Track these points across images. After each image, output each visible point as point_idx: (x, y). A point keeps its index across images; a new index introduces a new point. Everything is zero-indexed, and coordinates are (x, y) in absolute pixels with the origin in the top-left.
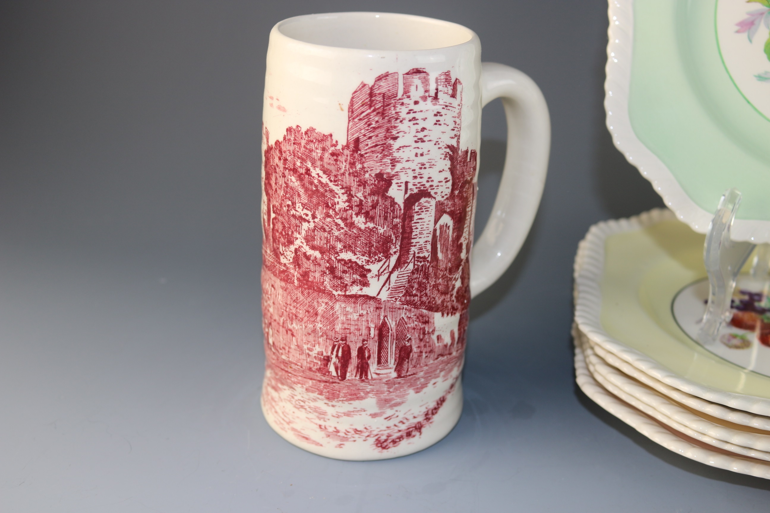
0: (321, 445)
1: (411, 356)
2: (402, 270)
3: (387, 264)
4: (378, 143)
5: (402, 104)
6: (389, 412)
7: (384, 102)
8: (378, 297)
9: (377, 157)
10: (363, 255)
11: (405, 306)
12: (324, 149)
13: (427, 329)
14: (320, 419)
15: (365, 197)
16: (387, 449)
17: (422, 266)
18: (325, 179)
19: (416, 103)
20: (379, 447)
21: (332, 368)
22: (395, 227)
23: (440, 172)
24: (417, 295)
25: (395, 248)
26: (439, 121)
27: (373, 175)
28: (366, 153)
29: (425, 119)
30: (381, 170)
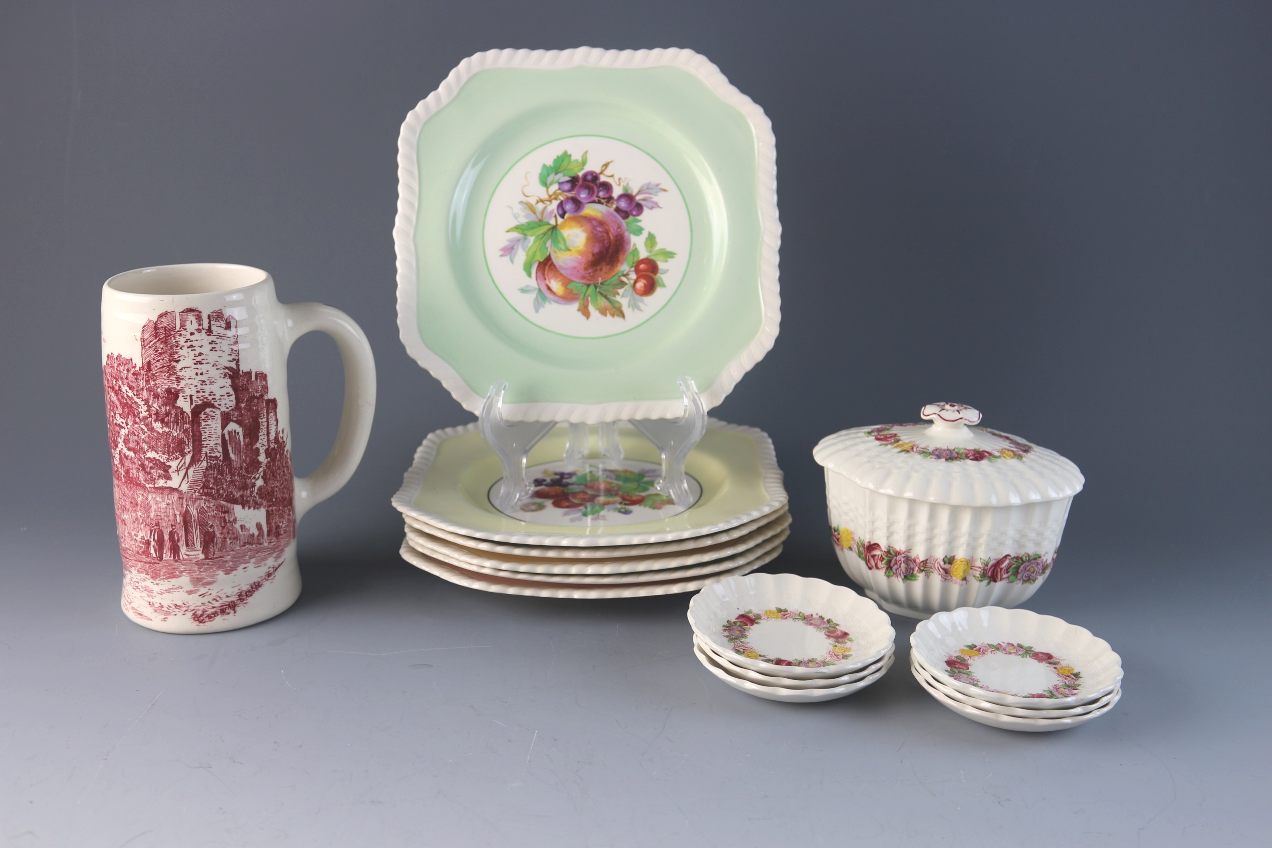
0: (151, 620)
1: (215, 541)
2: (197, 466)
3: (183, 461)
4: (165, 365)
5: (181, 335)
6: (203, 590)
7: (166, 333)
8: (180, 489)
9: (165, 376)
10: (164, 454)
11: (203, 497)
12: (128, 370)
13: (227, 518)
14: (149, 596)
15: (160, 407)
16: (204, 623)
17: (215, 464)
18: (130, 394)
19: (192, 334)
20: (196, 621)
21: (152, 551)
22: (186, 431)
23: (221, 388)
24: (214, 489)
25: (189, 449)
26: (215, 348)
27: (164, 390)
28: (156, 373)
29: (201, 346)
30: (169, 386)
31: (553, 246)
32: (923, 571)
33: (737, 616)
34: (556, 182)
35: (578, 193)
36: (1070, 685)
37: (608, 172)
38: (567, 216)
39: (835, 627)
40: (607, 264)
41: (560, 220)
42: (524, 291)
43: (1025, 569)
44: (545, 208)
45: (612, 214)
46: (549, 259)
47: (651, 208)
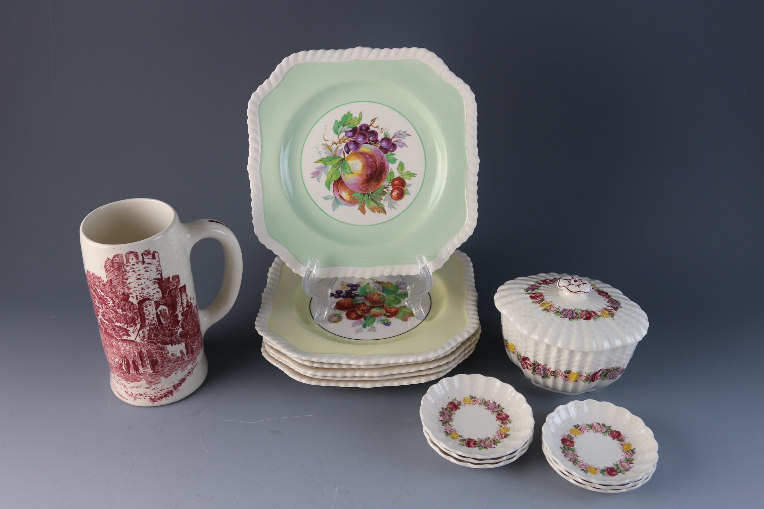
0: (127, 399)
1: (158, 364)
2: (144, 330)
3: (136, 328)
4: (120, 281)
5: (127, 266)
6: (154, 387)
7: (118, 265)
8: (136, 341)
9: (120, 287)
10: (125, 324)
11: (149, 344)
12: (99, 282)
13: (163, 352)
14: (125, 388)
15: (119, 302)
16: (156, 402)
17: (154, 327)
18: (102, 294)
19: (133, 265)
20: (152, 401)
21: (124, 368)
22: (136, 313)
23: (153, 290)
24: (155, 339)
25: (138, 321)
26: (147, 270)
27: (121, 294)
28: (116, 285)
29: (139, 271)
30: (124, 292)
31: (343, 171)
32: (553, 375)
33: (447, 403)
34: (343, 132)
35: (357, 138)
36: (629, 459)
37: (375, 124)
38: (350, 152)
39: (501, 411)
40: (375, 182)
41: (346, 155)
42: (326, 198)
43: (611, 374)
44: (338, 147)
45: (378, 151)
46: (340, 178)
47: (401, 147)
